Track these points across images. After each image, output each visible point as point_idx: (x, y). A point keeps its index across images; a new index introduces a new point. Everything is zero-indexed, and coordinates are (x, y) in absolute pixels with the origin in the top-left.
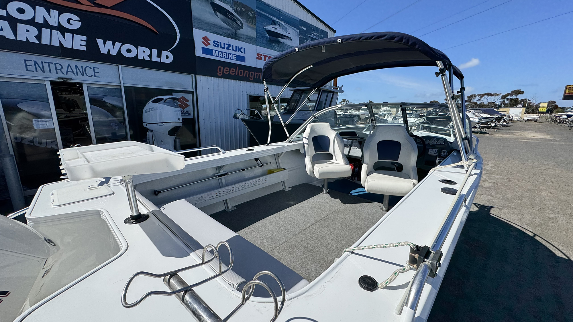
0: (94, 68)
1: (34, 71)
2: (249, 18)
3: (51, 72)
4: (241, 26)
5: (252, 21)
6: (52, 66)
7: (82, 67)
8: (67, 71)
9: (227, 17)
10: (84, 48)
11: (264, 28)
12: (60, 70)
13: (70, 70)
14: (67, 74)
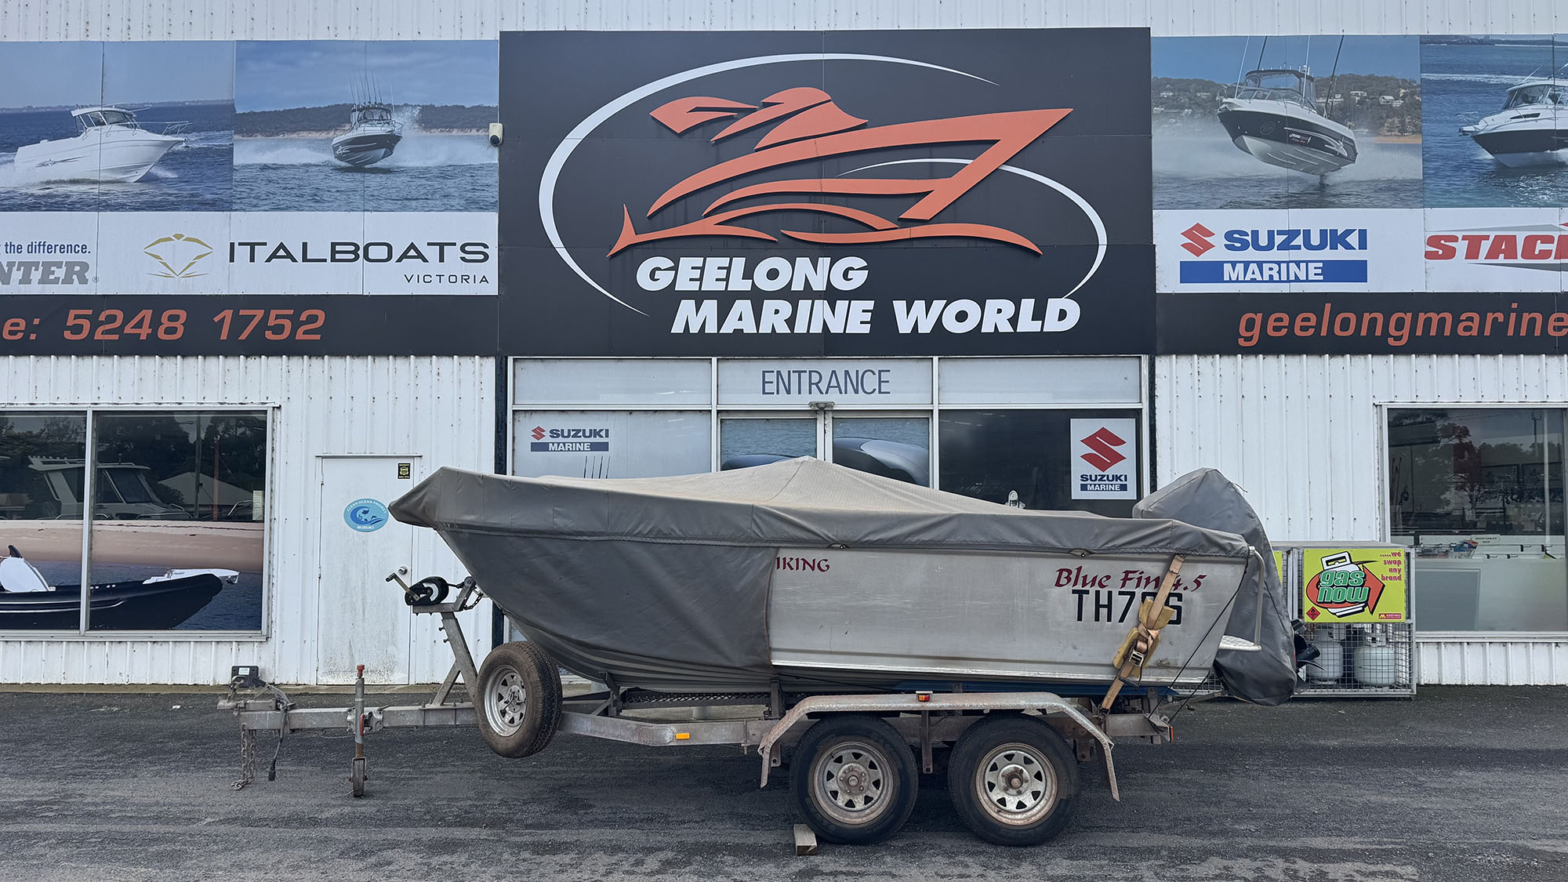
0: (880, 372)
1: (774, 393)
2: (1384, 115)
4: (1346, 155)
5: (1403, 122)
6: (805, 377)
7: (857, 371)
8: (829, 386)
9: (1284, 141)
11: (1465, 133)
12: (817, 384)
13: (834, 383)
14: (827, 393)
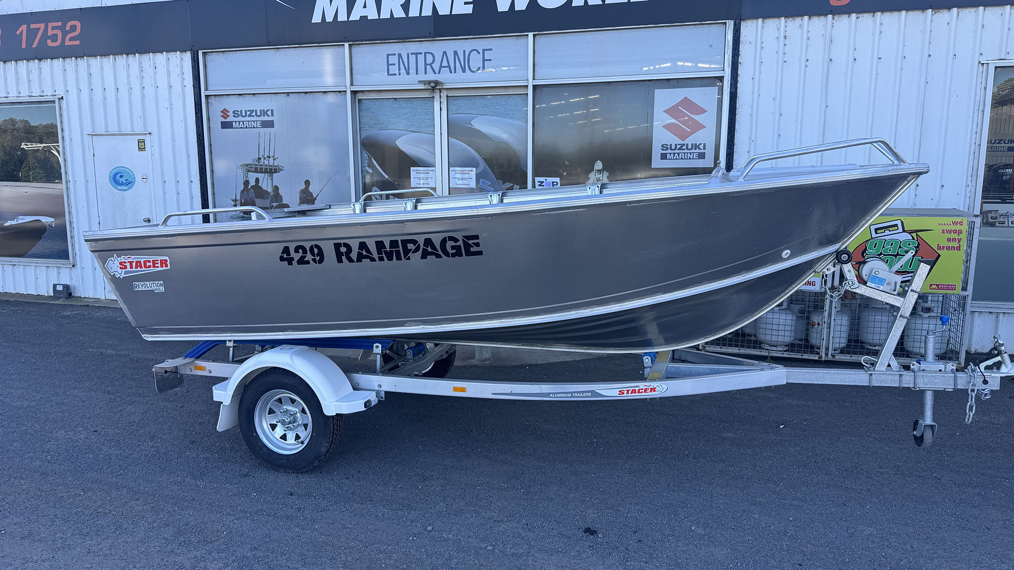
0: (484, 50)
1: (396, 75)
3: (417, 74)
6: (421, 58)
7: (464, 51)
8: (441, 67)
10: (469, 9)
12: (431, 65)
13: (445, 63)
14: (439, 73)
